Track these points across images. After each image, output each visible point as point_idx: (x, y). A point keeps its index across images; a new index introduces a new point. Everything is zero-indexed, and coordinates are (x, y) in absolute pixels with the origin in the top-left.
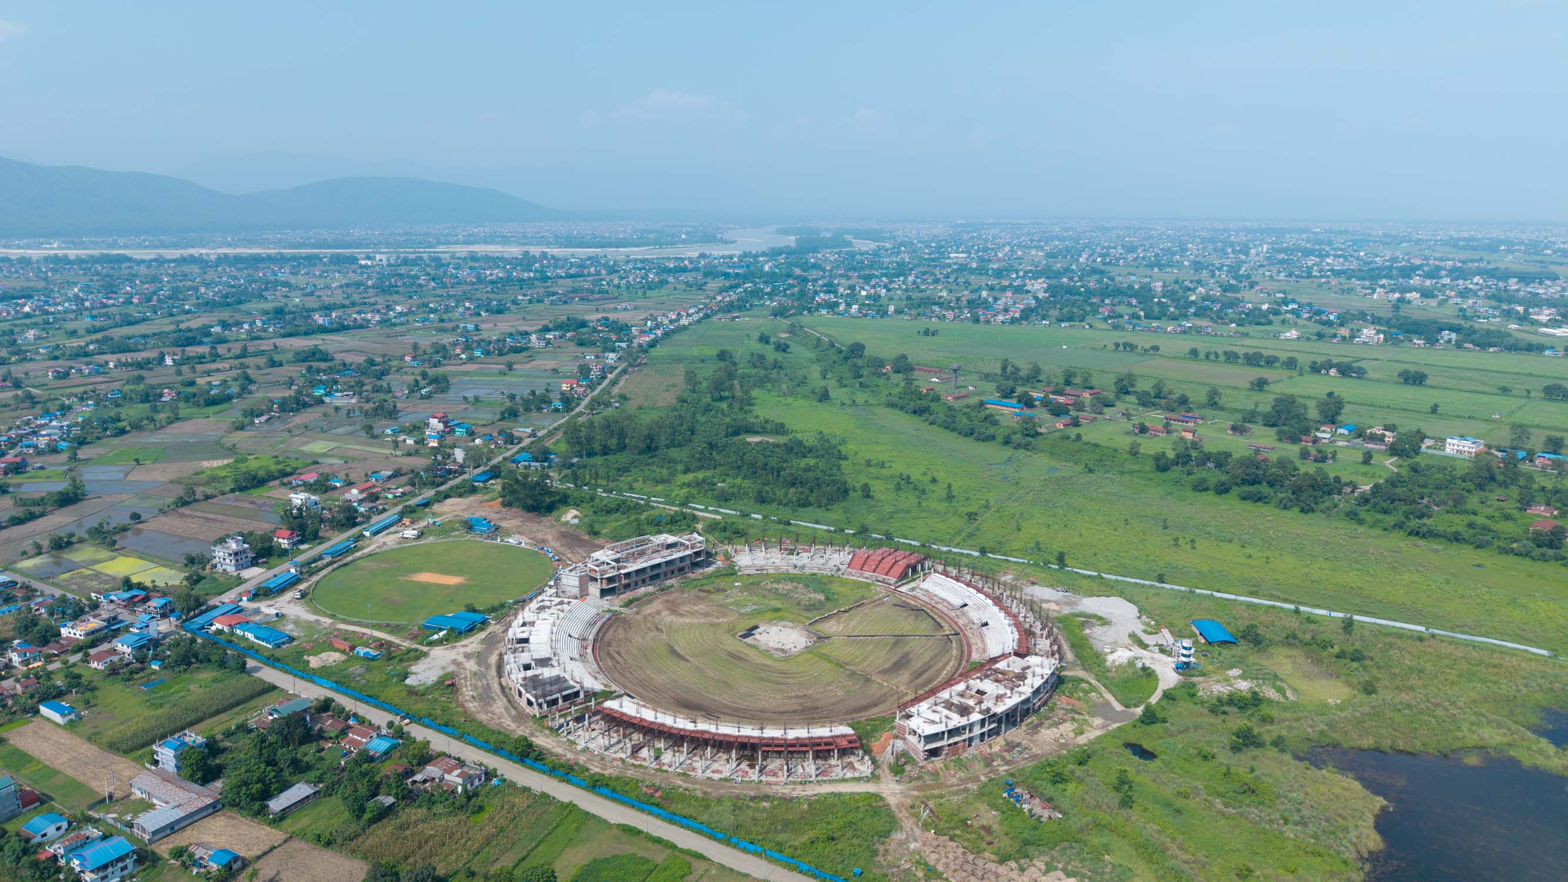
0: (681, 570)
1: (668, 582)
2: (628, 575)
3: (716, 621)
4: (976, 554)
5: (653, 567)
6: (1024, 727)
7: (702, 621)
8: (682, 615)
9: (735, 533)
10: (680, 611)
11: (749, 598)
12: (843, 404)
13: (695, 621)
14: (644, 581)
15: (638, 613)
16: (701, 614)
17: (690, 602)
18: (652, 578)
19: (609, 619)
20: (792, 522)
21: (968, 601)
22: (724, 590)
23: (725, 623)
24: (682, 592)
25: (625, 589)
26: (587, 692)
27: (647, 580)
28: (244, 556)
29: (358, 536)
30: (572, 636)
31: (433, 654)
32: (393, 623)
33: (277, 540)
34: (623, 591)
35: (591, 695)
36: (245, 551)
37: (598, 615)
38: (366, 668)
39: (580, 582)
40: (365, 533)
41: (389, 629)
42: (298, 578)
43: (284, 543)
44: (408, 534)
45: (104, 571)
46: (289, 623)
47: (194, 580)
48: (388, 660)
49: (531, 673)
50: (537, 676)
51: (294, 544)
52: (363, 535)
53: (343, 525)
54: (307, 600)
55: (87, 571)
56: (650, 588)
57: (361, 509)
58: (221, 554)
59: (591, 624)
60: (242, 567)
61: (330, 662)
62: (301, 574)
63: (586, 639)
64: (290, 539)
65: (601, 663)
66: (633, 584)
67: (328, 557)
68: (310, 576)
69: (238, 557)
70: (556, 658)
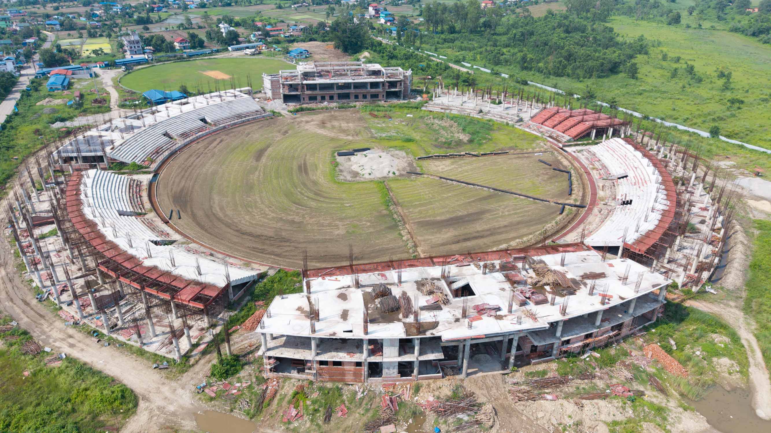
0: (374, 96)
1: (354, 104)
2: (311, 87)
4: (705, 134)
6: (520, 375)
12: (688, 27)
14: (331, 98)
15: (294, 119)
18: (341, 96)
19: (263, 117)
20: (529, 82)
21: (631, 174)
22: (390, 118)
23: (346, 140)
25: (307, 99)
26: (111, 159)
27: (336, 97)
28: (136, 45)
29: (223, 50)
30: (203, 120)
31: (111, 113)
32: (134, 91)
33: (175, 44)
34: (308, 101)
35: (115, 164)
36: (138, 42)
37: (257, 111)
38: (54, 111)
39: (272, 85)
40: (230, 48)
41: (126, 94)
42: (146, 62)
43: (177, 45)
44: (248, 51)
45: (85, 47)
46: (90, 81)
47: (99, 54)
48: (76, 109)
49: (103, 133)
50: (100, 136)
51: (185, 48)
52: (227, 50)
53: (226, 43)
54: (126, 73)
55: (79, 46)
56: (334, 105)
57: (253, 39)
58: (125, 43)
59: (239, 116)
60: (136, 53)
61: (52, 104)
62: (152, 60)
63: (215, 125)
64: (181, 43)
65: (194, 145)
66: (319, 98)
67: (185, 56)
68: (158, 62)
69: (132, 45)
70: (144, 128)
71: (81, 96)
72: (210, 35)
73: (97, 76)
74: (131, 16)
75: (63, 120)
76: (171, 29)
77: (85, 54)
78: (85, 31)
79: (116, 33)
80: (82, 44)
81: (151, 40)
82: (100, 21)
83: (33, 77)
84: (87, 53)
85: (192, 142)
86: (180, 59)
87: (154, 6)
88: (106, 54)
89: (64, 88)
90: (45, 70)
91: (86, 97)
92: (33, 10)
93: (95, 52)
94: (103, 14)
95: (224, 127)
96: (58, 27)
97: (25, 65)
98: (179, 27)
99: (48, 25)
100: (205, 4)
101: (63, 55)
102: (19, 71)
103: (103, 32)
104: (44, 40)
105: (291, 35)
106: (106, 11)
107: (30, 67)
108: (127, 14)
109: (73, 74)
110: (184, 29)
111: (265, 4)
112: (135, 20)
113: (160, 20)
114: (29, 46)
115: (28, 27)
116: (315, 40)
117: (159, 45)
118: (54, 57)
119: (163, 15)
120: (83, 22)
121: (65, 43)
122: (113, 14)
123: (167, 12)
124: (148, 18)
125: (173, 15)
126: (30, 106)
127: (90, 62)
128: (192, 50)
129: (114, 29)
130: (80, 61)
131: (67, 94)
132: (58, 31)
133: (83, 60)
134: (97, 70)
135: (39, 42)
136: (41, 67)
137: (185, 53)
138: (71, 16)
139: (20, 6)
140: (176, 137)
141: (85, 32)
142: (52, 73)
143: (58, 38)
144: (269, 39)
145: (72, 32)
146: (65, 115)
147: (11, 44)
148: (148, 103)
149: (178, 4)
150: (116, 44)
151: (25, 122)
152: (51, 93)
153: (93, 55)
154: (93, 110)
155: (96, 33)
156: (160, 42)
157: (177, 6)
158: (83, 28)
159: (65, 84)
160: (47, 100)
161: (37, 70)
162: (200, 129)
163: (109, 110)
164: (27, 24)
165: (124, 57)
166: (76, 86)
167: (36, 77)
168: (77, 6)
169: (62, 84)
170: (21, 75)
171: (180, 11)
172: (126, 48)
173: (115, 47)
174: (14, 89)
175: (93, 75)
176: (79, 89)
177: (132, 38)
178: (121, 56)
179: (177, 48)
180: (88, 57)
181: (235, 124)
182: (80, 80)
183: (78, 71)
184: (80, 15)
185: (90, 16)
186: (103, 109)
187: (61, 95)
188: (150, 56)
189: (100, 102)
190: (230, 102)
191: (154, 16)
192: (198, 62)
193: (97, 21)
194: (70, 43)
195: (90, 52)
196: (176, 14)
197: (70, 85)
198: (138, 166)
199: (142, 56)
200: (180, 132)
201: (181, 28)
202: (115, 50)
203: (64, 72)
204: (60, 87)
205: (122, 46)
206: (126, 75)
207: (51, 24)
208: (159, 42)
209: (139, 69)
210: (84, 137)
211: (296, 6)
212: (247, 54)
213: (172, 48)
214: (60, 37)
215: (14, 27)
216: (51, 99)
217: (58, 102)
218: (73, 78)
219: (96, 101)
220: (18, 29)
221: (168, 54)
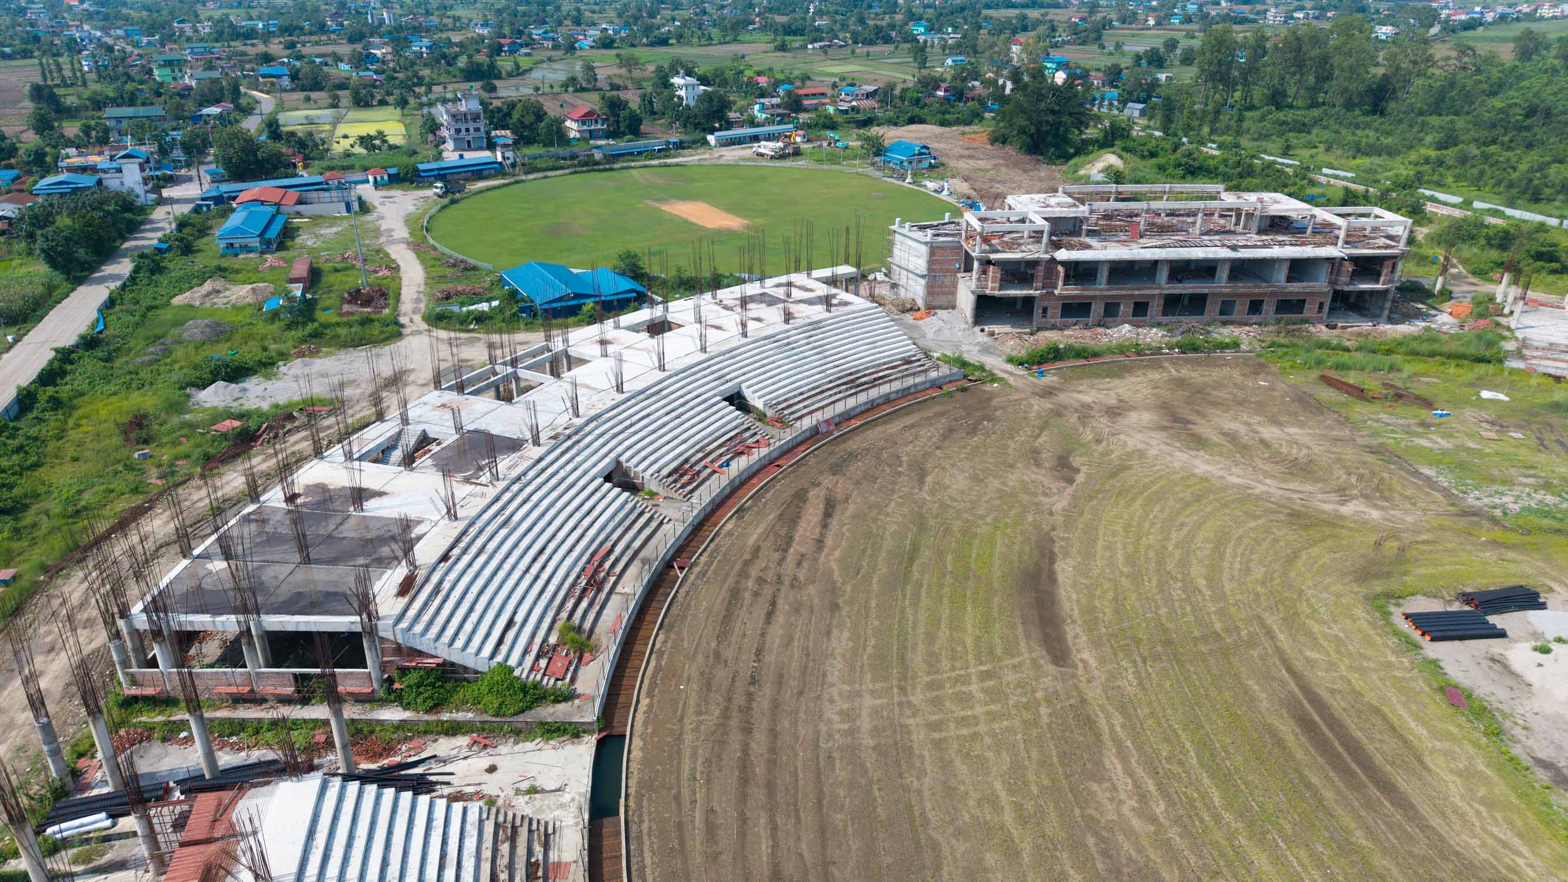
0: (1291, 306)
1: (1225, 333)
2: (1080, 272)
3: (1328, 506)
5: (1181, 270)
7: (1269, 486)
8: (1199, 442)
9: (1539, 256)
10: (1202, 428)
11: (1524, 454)
13: (1235, 478)
14: (1140, 308)
15: (1048, 393)
16: (1276, 458)
17: (1260, 408)
18: (1173, 304)
19: (936, 385)
22: (1428, 404)
23: (1364, 525)
24: (1259, 369)
25: (1055, 311)
26: (399, 650)
27: (1155, 308)
28: (472, 126)
29: (694, 142)
30: (736, 400)
31: (402, 344)
32: (472, 261)
33: (568, 123)
34: (1058, 320)
35: (413, 678)
36: (476, 118)
37: (907, 361)
38: (219, 332)
39: (931, 262)
40: (711, 139)
41: (449, 271)
42: (497, 170)
43: (573, 128)
44: (767, 147)
45: (342, 129)
46: (345, 224)
47: (374, 147)
48: (290, 326)
49: (372, 476)
50: (359, 495)
51: (592, 135)
52: (706, 143)
53: (697, 126)
54: (446, 201)
55: (327, 127)
56: (1153, 335)
57: (761, 116)
58: (444, 118)
59: (854, 382)
60: (469, 147)
61: (219, 301)
62: (513, 165)
63: (781, 422)
64: (584, 123)
65: (727, 523)
66: (1097, 309)
67: (598, 156)
68: (527, 173)
69: (459, 126)
70: (535, 452)
71: (314, 277)
72: (651, 102)
73: (364, 208)
74: (451, 61)
75: (236, 373)
76: (547, 90)
77: (340, 147)
78: (347, 93)
79: (418, 96)
80: (336, 122)
81: (509, 114)
82: (383, 72)
83: (190, 207)
84: (345, 144)
85: (718, 505)
86: (586, 164)
87: (502, 41)
88: (392, 147)
89: (267, 245)
90: (225, 188)
91: (329, 279)
92: (242, 48)
93: (365, 141)
94: (389, 57)
95: (815, 433)
96: (286, 82)
97: (183, 172)
98: (565, 86)
99: (264, 76)
100: (613, 41)
101: (283, 148)
102: (157, 190)
103: (389, 93)
104: (247, 111)
105: (853, 108)
106: (396, 52)
107: (190, 179)
108: (444, 56)
109: (300, 202)
110: (576, 91)
111: (743, 42)
112: (461, 70)
113: (518, 72)
114: (206, 123)
115: (215, 81)
116: (922, 121)
117: (530, 127)
118: (254, 153)
119: (524, 63)
120: (344, 74)
121: (293, 120)
122: (412, 57)
123: (529, 55)
124: (492, 66)
125: (542, 62)
126: (150, 308)
127: (350, 168)
128: (611, 142)
129: (417, 90)
130: (325, 163)
131: (272, 268)
132: (286, 91)
133: (335, 163)
134: (367, 191)
135: (236, 115)
136: (216, 180)
137: (597, 147)
138: (318, 60)
139: (217, 41)
140: (653, 486)
141: (345, 95)
142: (243, 197)
143: (281, 107)
144: (803, 117)
145: (315, 95)
146: (250, 353)
147: (162, 118)
148: (522, 310)
149: (553, 39)
150: (420, 121)
151: (106, 379)
152: (224, 263)
153: (359, 150)
154: (343, 331)
155: (373, 97)
156: (532, 118)
157: (550, 44)
158: (342, 86)
159: (273, 233)
160: (208, 286)
161: (206, 187)
162: (737, 446)
163: (394, 331)
164: (215, 74)
165: (439, 157)
166: (305, 239)
167: (197, 210)
168: (335, 43)
169: (261, 235)
170: (161, 201)
171: (559, 54)
172: (445, 133)
173: (416, 131)
174: (126, 245)
175: (356, 206)
176: (311, 251)
177: (463, 107)
178: (432, 152)
179: (572, 134)
180: (347, 155)
181: (847, 417)
182: (318, 219)
183: (314, 195)
184: (338, 59)
185: (361, 60)
186: (375, 330)
187: (256, 270)
188: (508, 154)
189: (368, 302)
190: (816, 325)
191: (505, 63)
192: (637, 174)
193: (376, 72)
194: (307, 118)
195: (351, 141)
196: (550, 59)
197: (288, 233)
198: (524, 689)
199: (485, 155)
200: (669, 459)
201: (571, 89)
202: (417, 138)
203: (275, 196)
204: (255, 242)
205: (433, 127)
206: (444, 207)
207: (271, 76)
208: (529, 119)
209: (481, 192)
210: (291, 498)
211: (817, 45)
212: (762, 155)
213: (559, 135)
214: (287, 104)
215: (187, 81)
216: (219, 284)
217: (240, 293)
218: (299, 215)
219: (356, 296)
220: (194, 83)
221: (551, 149)
